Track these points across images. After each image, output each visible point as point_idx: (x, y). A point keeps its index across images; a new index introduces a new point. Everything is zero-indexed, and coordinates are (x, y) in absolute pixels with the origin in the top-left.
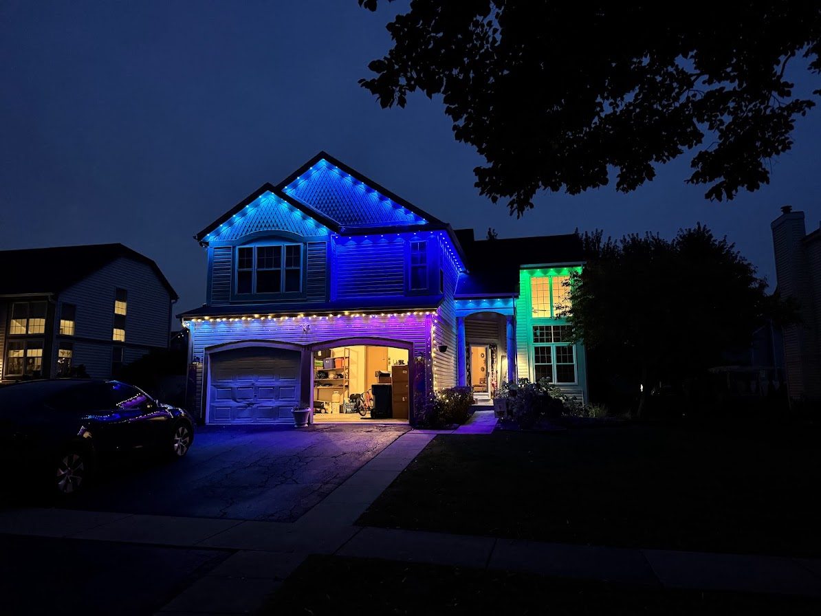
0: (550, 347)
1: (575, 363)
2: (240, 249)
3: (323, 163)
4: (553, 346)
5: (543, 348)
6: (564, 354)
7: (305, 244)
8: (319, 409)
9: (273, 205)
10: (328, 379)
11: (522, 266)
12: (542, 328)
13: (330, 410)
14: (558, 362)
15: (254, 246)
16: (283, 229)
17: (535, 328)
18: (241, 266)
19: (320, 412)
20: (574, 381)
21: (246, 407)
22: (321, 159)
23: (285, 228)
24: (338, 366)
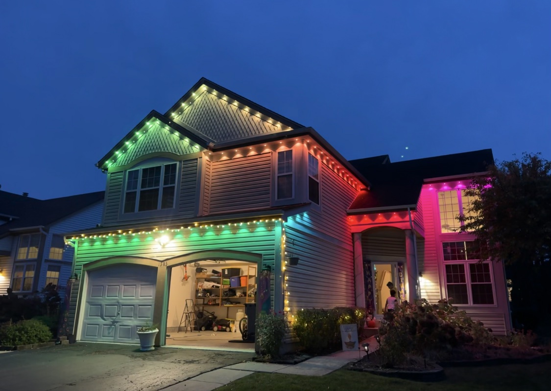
0: (463, 265)
1: (492, 282)
2: (129, 172)
3: (204, 88)
4: (466, 263)
5: (454, 266)
6: (480, 272)
7: (180, 162)
8: (224, 328)
9: (158, 130)
10: (235, 297)
11: (426, 180)
12: (452, 244)
13: (233, 329)
14: (472, 281)
15: (140, 168)
16: (164, 150)
17: (445, 245)
18: (128, 188)
19: (225, 331)
20: (493, 303)
21: (111, 325)
22: (201, 85)
23: (166, 149)
24: (243, 284)
